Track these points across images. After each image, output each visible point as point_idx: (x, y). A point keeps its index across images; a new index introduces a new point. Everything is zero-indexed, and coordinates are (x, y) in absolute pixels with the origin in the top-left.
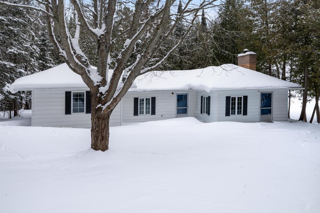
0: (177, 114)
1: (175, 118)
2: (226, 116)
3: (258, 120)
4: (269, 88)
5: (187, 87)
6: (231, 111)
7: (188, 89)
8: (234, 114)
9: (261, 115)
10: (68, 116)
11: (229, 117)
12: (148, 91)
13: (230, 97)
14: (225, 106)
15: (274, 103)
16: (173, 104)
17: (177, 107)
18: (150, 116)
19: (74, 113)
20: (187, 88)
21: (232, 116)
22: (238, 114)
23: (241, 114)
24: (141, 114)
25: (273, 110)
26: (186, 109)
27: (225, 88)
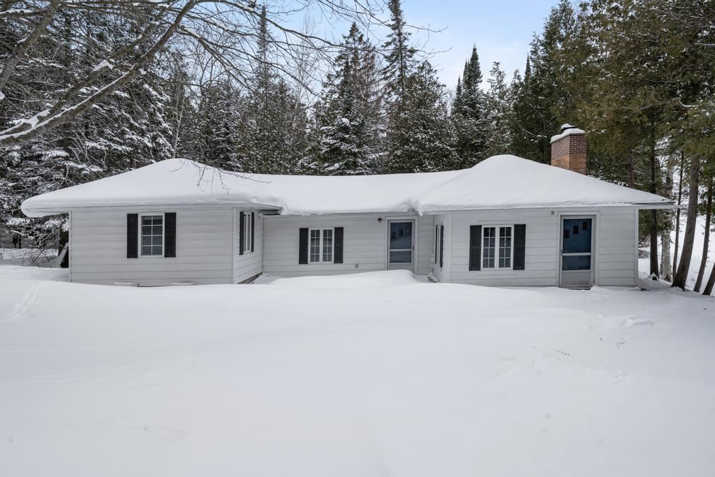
0: (391, 262)
1: (384, 270)
2: (470, 270)
3: (554, 281)
4: (575, 206)
5: (405, 206)
6: (482, 258)
7: (406, 211)
8: (492, 265)
9: (563, 269)
10: (132, 260)
11: (478, 272)
12: (321, 216)
13: (481, 226)
14: (469, 247)
15: (597, 241)
16: (380, 242)
17: (391, 248)
18: (331, 265)
19: (144, 256)
20: (404, 209)
21: (485, 272)
22: (501, 265)
23: (508, 266)
24: (313, 261)
25: (594, 259)
26: (411, 252)
27: (459, 206)
